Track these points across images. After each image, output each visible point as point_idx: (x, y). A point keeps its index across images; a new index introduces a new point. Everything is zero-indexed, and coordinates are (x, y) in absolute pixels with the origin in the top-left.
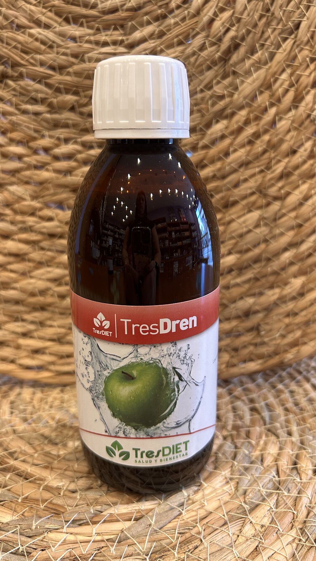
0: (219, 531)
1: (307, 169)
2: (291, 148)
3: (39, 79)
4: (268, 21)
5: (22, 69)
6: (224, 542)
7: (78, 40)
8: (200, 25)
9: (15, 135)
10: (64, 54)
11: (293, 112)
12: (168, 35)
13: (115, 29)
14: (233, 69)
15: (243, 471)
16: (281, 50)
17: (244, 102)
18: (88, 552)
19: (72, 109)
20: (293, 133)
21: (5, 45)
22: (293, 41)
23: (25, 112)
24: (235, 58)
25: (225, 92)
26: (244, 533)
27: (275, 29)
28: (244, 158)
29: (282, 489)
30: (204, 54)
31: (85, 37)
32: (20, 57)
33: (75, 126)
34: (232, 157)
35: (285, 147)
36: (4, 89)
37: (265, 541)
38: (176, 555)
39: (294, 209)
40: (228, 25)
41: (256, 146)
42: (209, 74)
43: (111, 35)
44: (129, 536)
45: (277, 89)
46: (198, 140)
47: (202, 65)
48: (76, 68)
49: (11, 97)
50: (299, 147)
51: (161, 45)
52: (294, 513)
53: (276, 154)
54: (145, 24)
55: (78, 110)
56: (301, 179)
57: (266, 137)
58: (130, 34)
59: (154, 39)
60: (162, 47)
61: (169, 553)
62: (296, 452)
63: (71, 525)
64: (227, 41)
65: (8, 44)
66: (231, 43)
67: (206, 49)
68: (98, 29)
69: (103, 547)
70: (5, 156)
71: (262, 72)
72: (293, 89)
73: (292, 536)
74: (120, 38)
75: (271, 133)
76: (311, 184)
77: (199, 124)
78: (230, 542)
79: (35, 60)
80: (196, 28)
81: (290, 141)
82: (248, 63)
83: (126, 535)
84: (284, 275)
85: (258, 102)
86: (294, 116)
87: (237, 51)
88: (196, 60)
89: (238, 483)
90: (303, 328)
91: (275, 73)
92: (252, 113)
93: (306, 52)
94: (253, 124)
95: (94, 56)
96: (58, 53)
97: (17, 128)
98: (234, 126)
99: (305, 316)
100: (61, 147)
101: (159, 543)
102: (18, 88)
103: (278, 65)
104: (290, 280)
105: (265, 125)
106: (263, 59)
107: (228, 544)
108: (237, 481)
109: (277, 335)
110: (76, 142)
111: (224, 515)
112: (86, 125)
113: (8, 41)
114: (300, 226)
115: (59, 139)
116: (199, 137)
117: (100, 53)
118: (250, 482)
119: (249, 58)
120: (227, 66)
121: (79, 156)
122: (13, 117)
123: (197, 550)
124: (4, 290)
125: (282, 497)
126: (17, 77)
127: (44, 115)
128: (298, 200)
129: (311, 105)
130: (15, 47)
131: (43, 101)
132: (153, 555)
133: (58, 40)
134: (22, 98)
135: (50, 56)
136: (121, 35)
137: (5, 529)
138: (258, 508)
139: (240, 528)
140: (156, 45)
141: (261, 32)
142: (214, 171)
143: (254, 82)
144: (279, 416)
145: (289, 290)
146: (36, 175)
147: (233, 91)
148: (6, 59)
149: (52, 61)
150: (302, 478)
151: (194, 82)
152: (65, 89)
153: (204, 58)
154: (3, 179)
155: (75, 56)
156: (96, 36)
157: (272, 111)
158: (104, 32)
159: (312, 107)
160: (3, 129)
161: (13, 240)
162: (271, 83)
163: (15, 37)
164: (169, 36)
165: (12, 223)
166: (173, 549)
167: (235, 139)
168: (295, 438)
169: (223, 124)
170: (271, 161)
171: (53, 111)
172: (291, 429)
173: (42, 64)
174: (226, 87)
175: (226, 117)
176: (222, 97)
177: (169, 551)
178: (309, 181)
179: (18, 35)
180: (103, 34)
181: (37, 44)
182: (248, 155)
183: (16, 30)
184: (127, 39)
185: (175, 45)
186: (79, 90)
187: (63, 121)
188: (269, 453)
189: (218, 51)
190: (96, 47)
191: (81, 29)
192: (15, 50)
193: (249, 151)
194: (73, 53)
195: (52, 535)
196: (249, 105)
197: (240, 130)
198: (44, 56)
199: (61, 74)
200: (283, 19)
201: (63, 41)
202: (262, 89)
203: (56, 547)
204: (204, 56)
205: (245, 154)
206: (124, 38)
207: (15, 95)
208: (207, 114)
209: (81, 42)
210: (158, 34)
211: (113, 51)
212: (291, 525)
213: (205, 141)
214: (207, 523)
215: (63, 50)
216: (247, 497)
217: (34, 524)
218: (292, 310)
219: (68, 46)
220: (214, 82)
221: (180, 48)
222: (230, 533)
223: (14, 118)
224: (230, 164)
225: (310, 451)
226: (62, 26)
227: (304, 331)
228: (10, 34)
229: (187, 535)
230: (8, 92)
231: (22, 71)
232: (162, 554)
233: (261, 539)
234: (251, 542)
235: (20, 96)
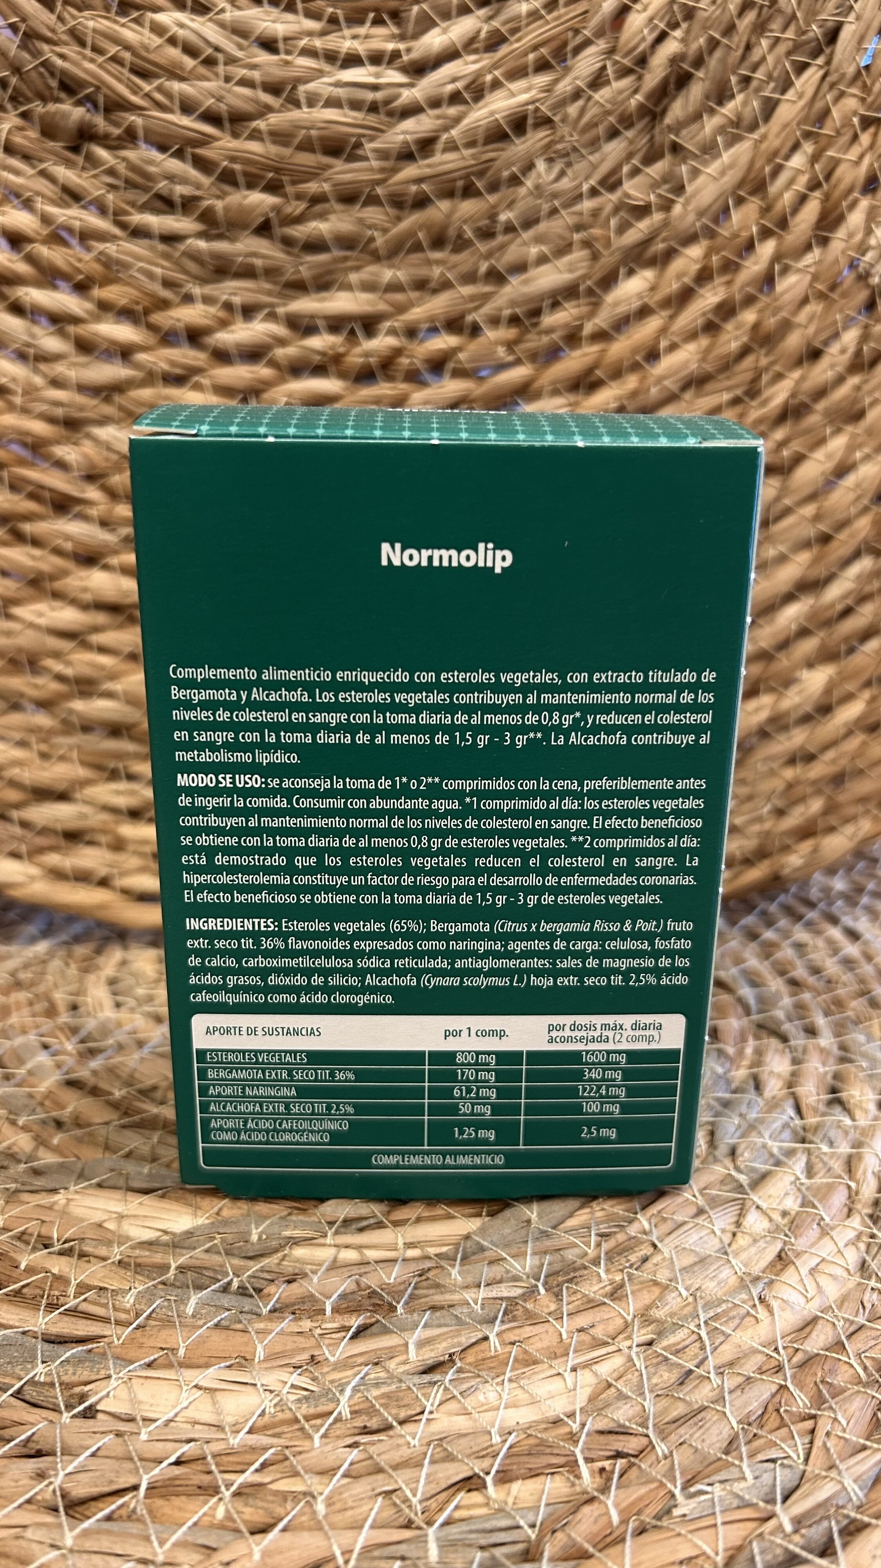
0: (691, 1225)
1: (845, 398)
2: (809, 344)
3: (177, 147)
4: (761, 20)
5: (133, 118)
6: (706, 1246)
7: (281, 46)
8: (594, 22)
9: (112, 293)
10: (243, 82)
11: (816, 253)
12: (511, 44)
13: (378, 22)
14: (672, 137)
15: (719, 1108)
16: (790, 95)
17: (698, 224)
18: (399, 1280)
19: (264, 229)
20: (814, 307)
21: (88, 52)
22: (821, 73)
23: (138, 233)
24: (677, 110)
25: (652, 197)
26: (748, 1226)
27: (777, 40)
28: (694, 366)
29: (815, 1139)
30: (602, 95)
31: (301, 39)
32: (128, 86)
33: (271, 273)
34: (667, 363)
35: (794, 341)
36: (83, 169)
37: (796, 1238)
38: (603, 1275)
39: (812, 497)
40: (662, 26)
41: (723, 337)
42: (614, 149)
43: (367, 37)
44: (486, 1244)
45: (780, 194)
46: (581, 318)
47: (596, 125)
48: (274, 119)
49: (103, 192)
50: (826, 343)
51: (495, 69)
52: (849, 1187)
53: (771, 358)
54: (454, 12)
55: (278, 231)
56: (831, 422)
57: (749, 316)
58: (416, 36)
59: (476, 51)
60: (497, 73)
61: (586, 1272)
62: (834, 1068)
63: (343, 1230)
64: (660, 66)
65: (96, 49)
66: (669, 70)
67: (608, 82)
68: (333, 21)
69: (429, 1269)
70: (85, 346)
71: (743, 150)
72: (817, 194)
73: (854, 1228)
74: (390, 46)
75: (759, 305)
76: (854, 436)
77: (584, 277)
78: (718, 1246)
79: (169, 95)
80: (584, 28)
81: (806, 327)
82: (710, 124)
83: (478, 1243)
84: (783, 662)
85: (732, 226)
86: (818, 263)
87: (684, 92)
88: (582, 111)
89: (712, 1133)
90: (828, 790)
91: (775, 154)
92: (717, 253)
93: (851, 103)
94: (718, 280)
95: (321, 91)
96: (227, 79)
97: (120, 275)
98: (672, 286)
99: (834, 761)
100: (233, 327)
101: (557, 1256)
102: (122, 168)
103: (783, 134)
104: (798, 674)
105: (748, 284)
106: (747, 114)
107: (716, 1248)
108: (710, 1128)
109: (766, 810)
110: (272, 316)
111: (694, 1196)
112: (299, 272)
113: (96, 41)
114: (825, 539)
115: (228, 306)
116: (585, 309)
117: (338, 84)
118: (742, 1129)
119: (712, 112)
120: (657, 130)
121: (281, 353)
122: (108, 245)
123: (649, 1265)
124: (80, 699)
125: (817, 1157)
126: (119, 138)
127: (189, 241)
128: (823, 473)
129: (859, 237)
130: (114, 59)
131: (187, 205)
132: (551, 1278)
133: (229, 45)
134: (131, 195)
135: (206, 84)
136: (393, 37)
137: (187, 1243)
138: (768, 1179)
139: (735, 1219)
140: (481, 69)
141: (743, 45)
142: (620, 398)
143: (723, 173)
144: (778, 996)
145: (797, 700)
146: (167, 398)
147: (670, 196)
148: (91, 89)
149: (213, 100)
150: (857, 1117)
151: (577, 167)
152: (246, 174)
153: (603, 106)
154: (82, 409)
155: (274, 89)
156: (329, 37)
157: (767, 249)
158: (349, 27)
159: (863, 242)
160: (81, 277)
161: (106, 567)
162: (765, 178)
163: (115, 31)
164: (516, 45)
165: (104, 523)
166: (595, 1265)
167: (672, 318)
168: (826, 1040)
169: (646, 279)
170: (760, 376)
171: (214, 232)
172: (812, 1023)
173: (187, 107)
174: (655, 185)
175: (652, 262)
176: (643, 211)
177: (585, 1268)
178: (850, 429)
179: (123, 25)
180: (347, 32)
181: (174, 53)
182: (703, 359)
183: (117, 13)
184: (409, 50)
185: (530, 70)
186: (283, 178)
187: (241, 259)
188: (771, 1072)
189: (636, 91)
190: (327, 67)
191: (290, 17)
192: (113, 67)
193: (708, 350)
194: (267, 79)
195: (300, 1252)
196: (711, 234)
197: (685, 296)
198: (191, 85)
199: (236, 135)
200: (799, 15)
201: (241, 47)
202: (742, 193)
203: (319, 1273)
204: (601, 101)
205: (700, 356)
206: (402, 46)
207: (112, 187)
208: (605, 253)
209: (288, 52)
210: (488, 39)
211: (371, 80)
212: (846, 1210)
213: (601, 320)
214: (659, 1212)
215: (242, 72)
216: (740, 1159)
217: (254, 1231)
218: (802, 748)
219: (256, 60)
220: (626, 169)
221: (543, 79)
222: (716, 1229)
223: (110, 248)
224: (660, 380)
225: (864, 1065)
226: (239, 8)
227: (830, 798)
228: (104, 24)
229: (621, 1237)
230: (94, 176)
231: (133, 121)
232: (572, 1275)
233: (786, 1235)
234: (766, 1242)
235: (125, 189)
